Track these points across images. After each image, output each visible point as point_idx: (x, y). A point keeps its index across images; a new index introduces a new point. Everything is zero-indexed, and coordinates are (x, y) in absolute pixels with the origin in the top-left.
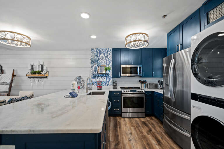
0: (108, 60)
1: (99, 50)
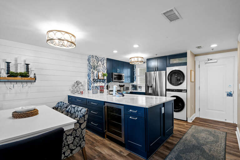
0: (104, 67)
1: (98, 58)
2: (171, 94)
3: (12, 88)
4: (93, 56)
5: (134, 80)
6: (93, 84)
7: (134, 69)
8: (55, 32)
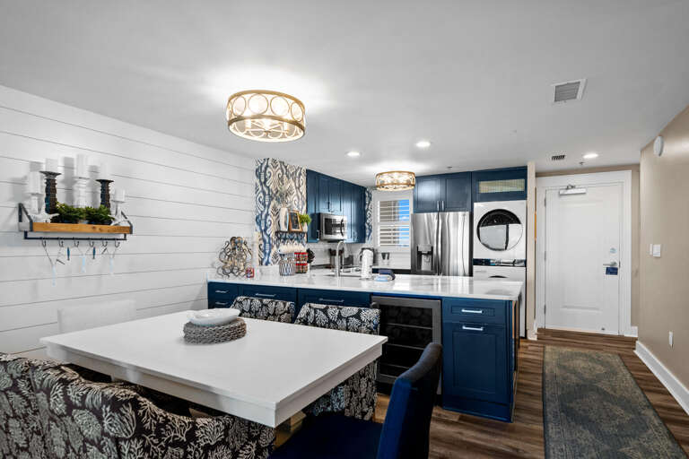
0: (301, 196)
1: (286, 167)
2: (485, 272)
3: (64, 259)
4: (274, 161)
5: (365, 236)
6: (275, 248)
7: (365, 204)
8: (269, 97)
